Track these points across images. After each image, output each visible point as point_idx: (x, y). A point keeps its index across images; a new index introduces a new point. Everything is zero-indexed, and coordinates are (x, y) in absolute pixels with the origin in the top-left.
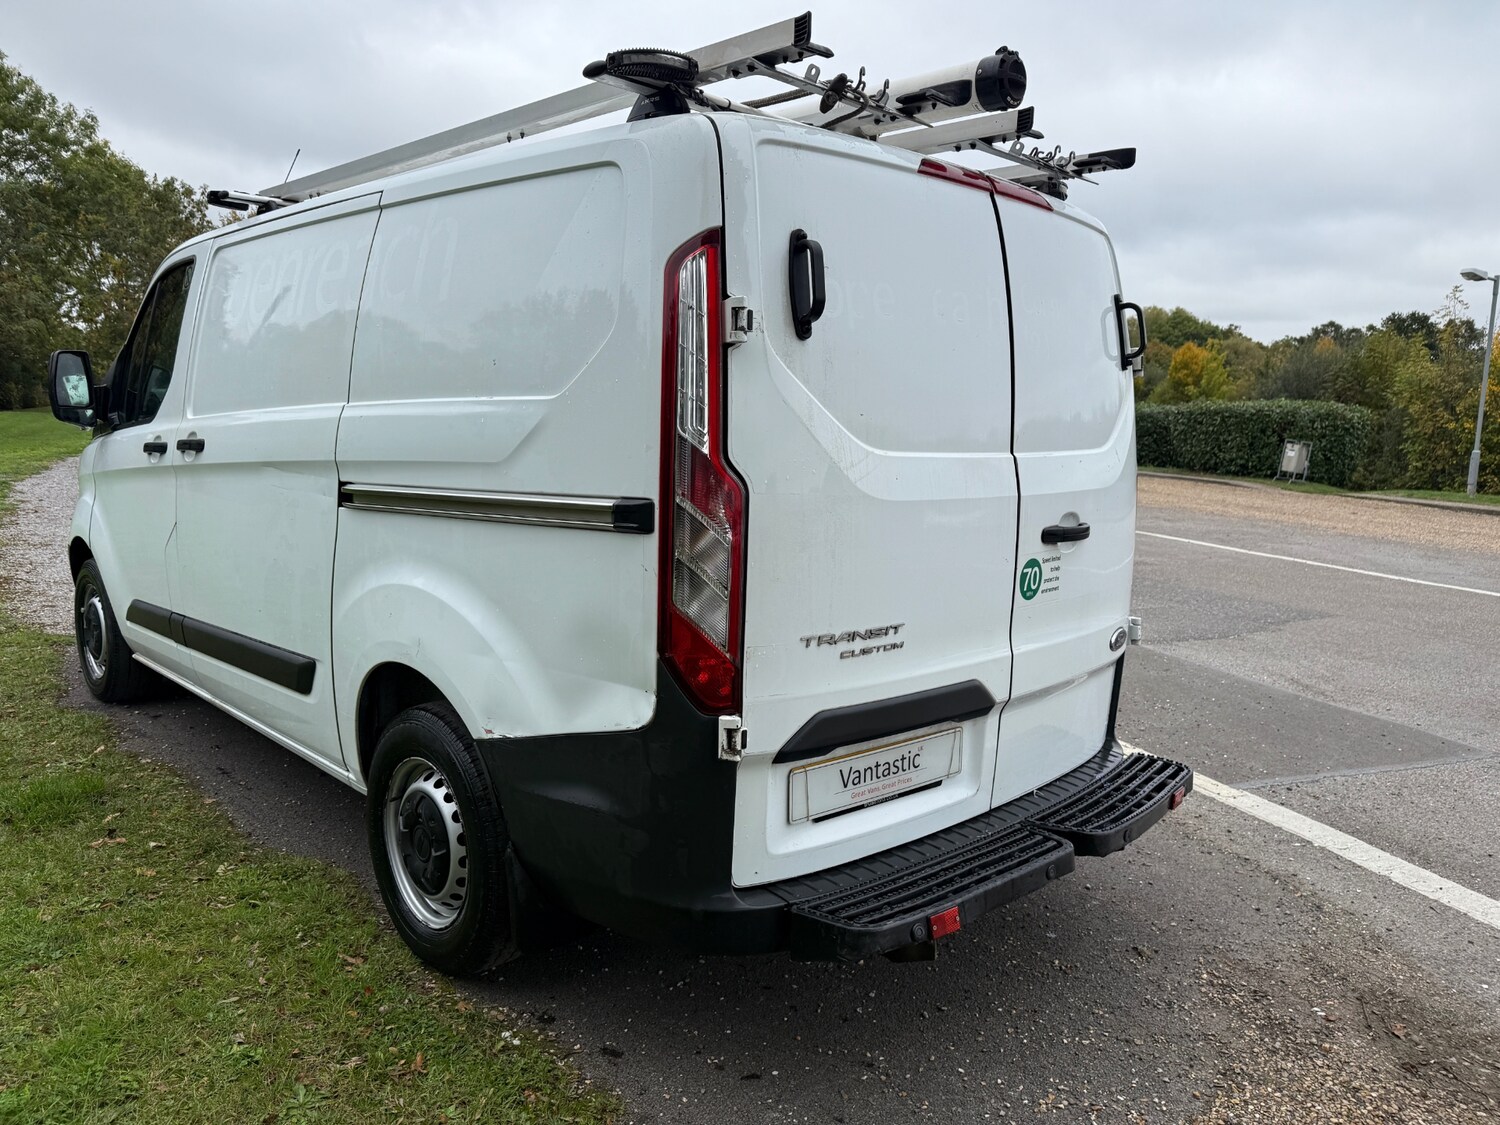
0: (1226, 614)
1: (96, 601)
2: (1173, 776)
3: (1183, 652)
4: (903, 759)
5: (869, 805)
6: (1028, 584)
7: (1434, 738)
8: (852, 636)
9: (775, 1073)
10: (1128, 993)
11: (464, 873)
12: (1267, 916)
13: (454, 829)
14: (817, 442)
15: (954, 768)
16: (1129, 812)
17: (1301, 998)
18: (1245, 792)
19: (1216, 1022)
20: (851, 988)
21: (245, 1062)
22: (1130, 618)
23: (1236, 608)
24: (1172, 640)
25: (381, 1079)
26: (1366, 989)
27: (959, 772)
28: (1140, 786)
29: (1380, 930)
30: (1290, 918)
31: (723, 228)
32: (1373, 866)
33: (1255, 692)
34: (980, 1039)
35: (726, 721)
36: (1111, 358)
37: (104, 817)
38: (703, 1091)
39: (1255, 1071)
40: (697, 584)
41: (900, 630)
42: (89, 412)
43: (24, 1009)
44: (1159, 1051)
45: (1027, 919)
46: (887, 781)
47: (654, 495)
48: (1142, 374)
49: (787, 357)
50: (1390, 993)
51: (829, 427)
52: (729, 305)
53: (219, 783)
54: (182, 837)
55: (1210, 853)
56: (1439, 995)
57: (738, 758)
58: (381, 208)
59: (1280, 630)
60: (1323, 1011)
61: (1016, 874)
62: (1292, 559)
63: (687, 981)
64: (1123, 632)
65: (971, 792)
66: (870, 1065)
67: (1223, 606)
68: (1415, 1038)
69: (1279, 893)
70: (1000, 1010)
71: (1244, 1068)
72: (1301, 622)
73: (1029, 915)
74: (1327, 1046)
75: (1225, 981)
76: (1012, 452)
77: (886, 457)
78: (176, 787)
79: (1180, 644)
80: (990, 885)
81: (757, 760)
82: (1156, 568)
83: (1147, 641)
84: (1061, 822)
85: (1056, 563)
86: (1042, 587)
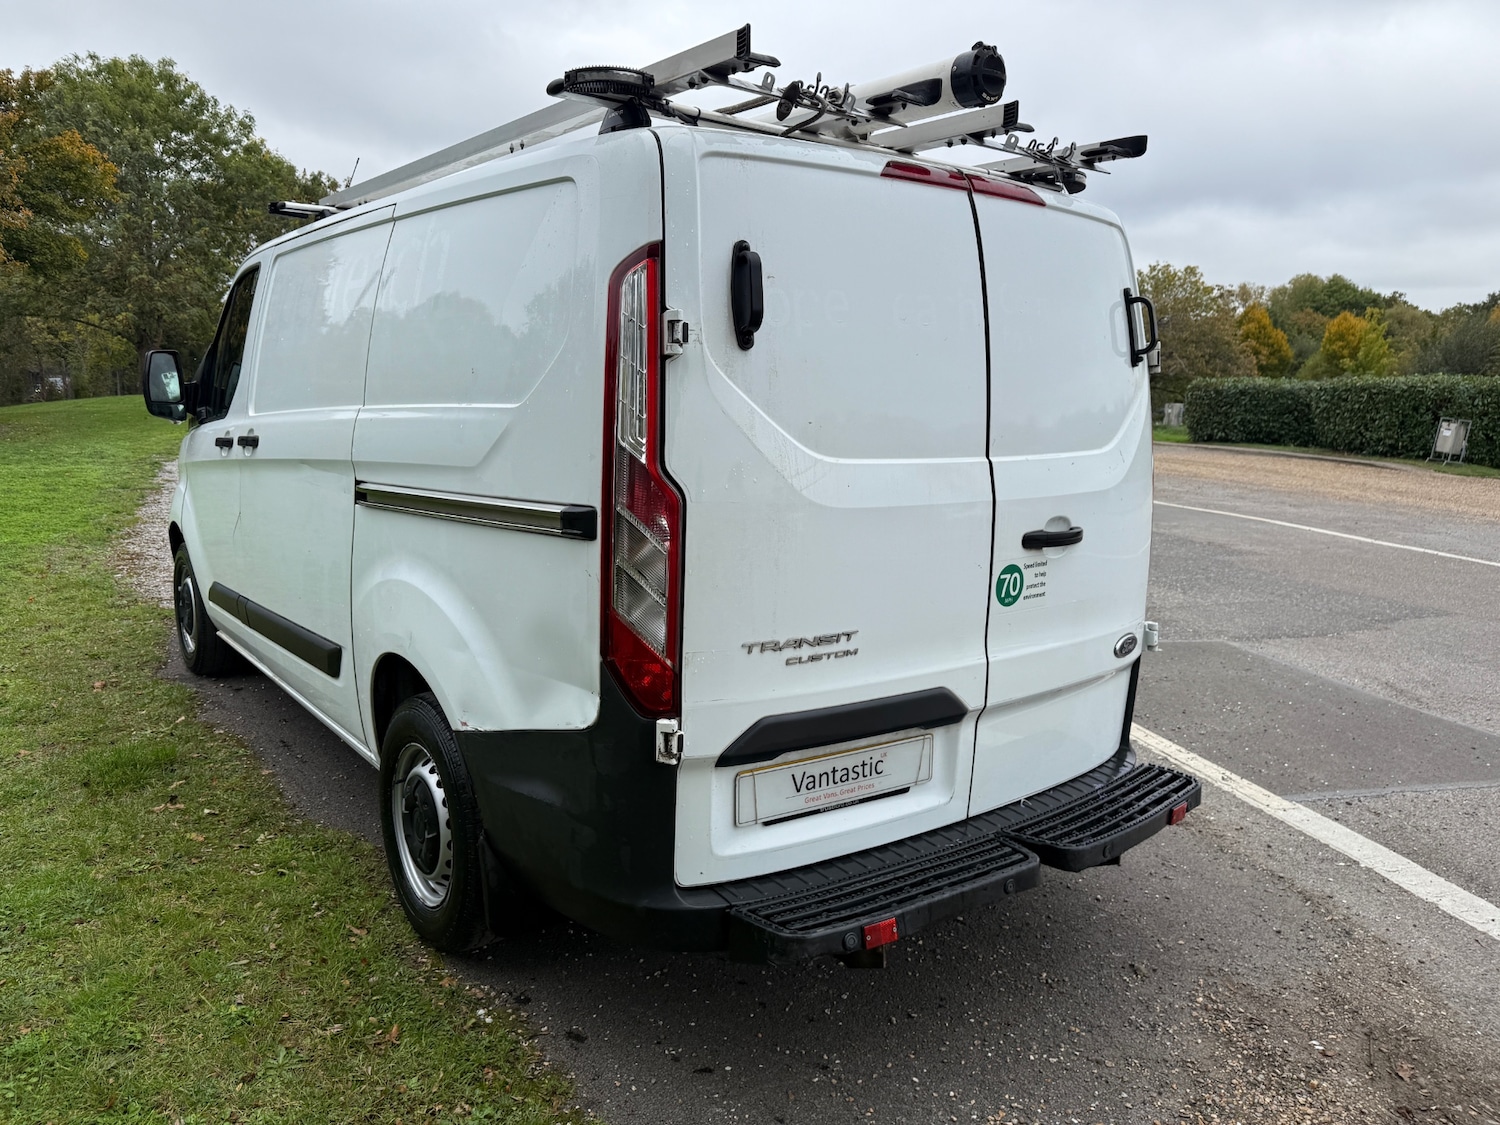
0: (1330, 610)
1: (189, 581)
2: (1176, 790)
3: (1271, 650)
4: (864, 765)
5: (826, 810)
6: (1006, 589)
8: (799, 643)
9: (728, 1068)
10: (1113, 1012)
11: (452, 855)
12: (1287, 939)
13: (443, 813)
14: (759, 450)
15: (923, 774)
16: (1118, 825)
17: (1301, 1030)
18: (1298, 805)
19: (1200, 1047)
20: (825, 989)
21: (239, 1022)
22: (1147, 623)
23: (1343, 604)
24: (1263, 637)
25: (356, 1046)
26: (1378, 1025)
27: (929, 778)
28: (1139, 799)
29: (1412, 961)
30: (1313, 943)
31: (663, 242)
32: (1421, 892)
33: (1342, 697)
34: (943, 1049)
35: (664, 724)
36: (1121, 355)
37: (170, 784)
38: (653, 1081)
39: (1228, 1103)
40: (636, 591)
41: (853, 636)
42: (181, 407)
43: (61, 959)
44: (1130, 1075)
45: (1026, 928)
46: (846, 786)
47: (596, 502)
50: (1405, 1030)
51: (773, 436)
52: (667, 316)
53: (279, 755)
54: (233, 806)
55: (1241, 869)
56: (1460, 1036)
57: (676, 762)
58: (394, 220)
59: (1386, 628)
60: (1321, 1045)
63: (665, 971)
64: (1134, 640)
65: (943, 800)
66: (825, 1068)
67: (1328, 601)
68: (1422, 1081)
69: (1307, 915)
70: (972, 1020)
71: (1217, 1099)
72: (1412, 621)
73: (1028, 924)
74: (1315, 1082)
75: (1221, 1006)
76: (988, 456)
77: (836, 464)
78: (239, 758)
79: (1271, 642)
81: (698, 764)
82: (1264, 558)
83: (1234, 638)
84: (1036, 835)
85: (1041, 569)
86: (1025, 593)
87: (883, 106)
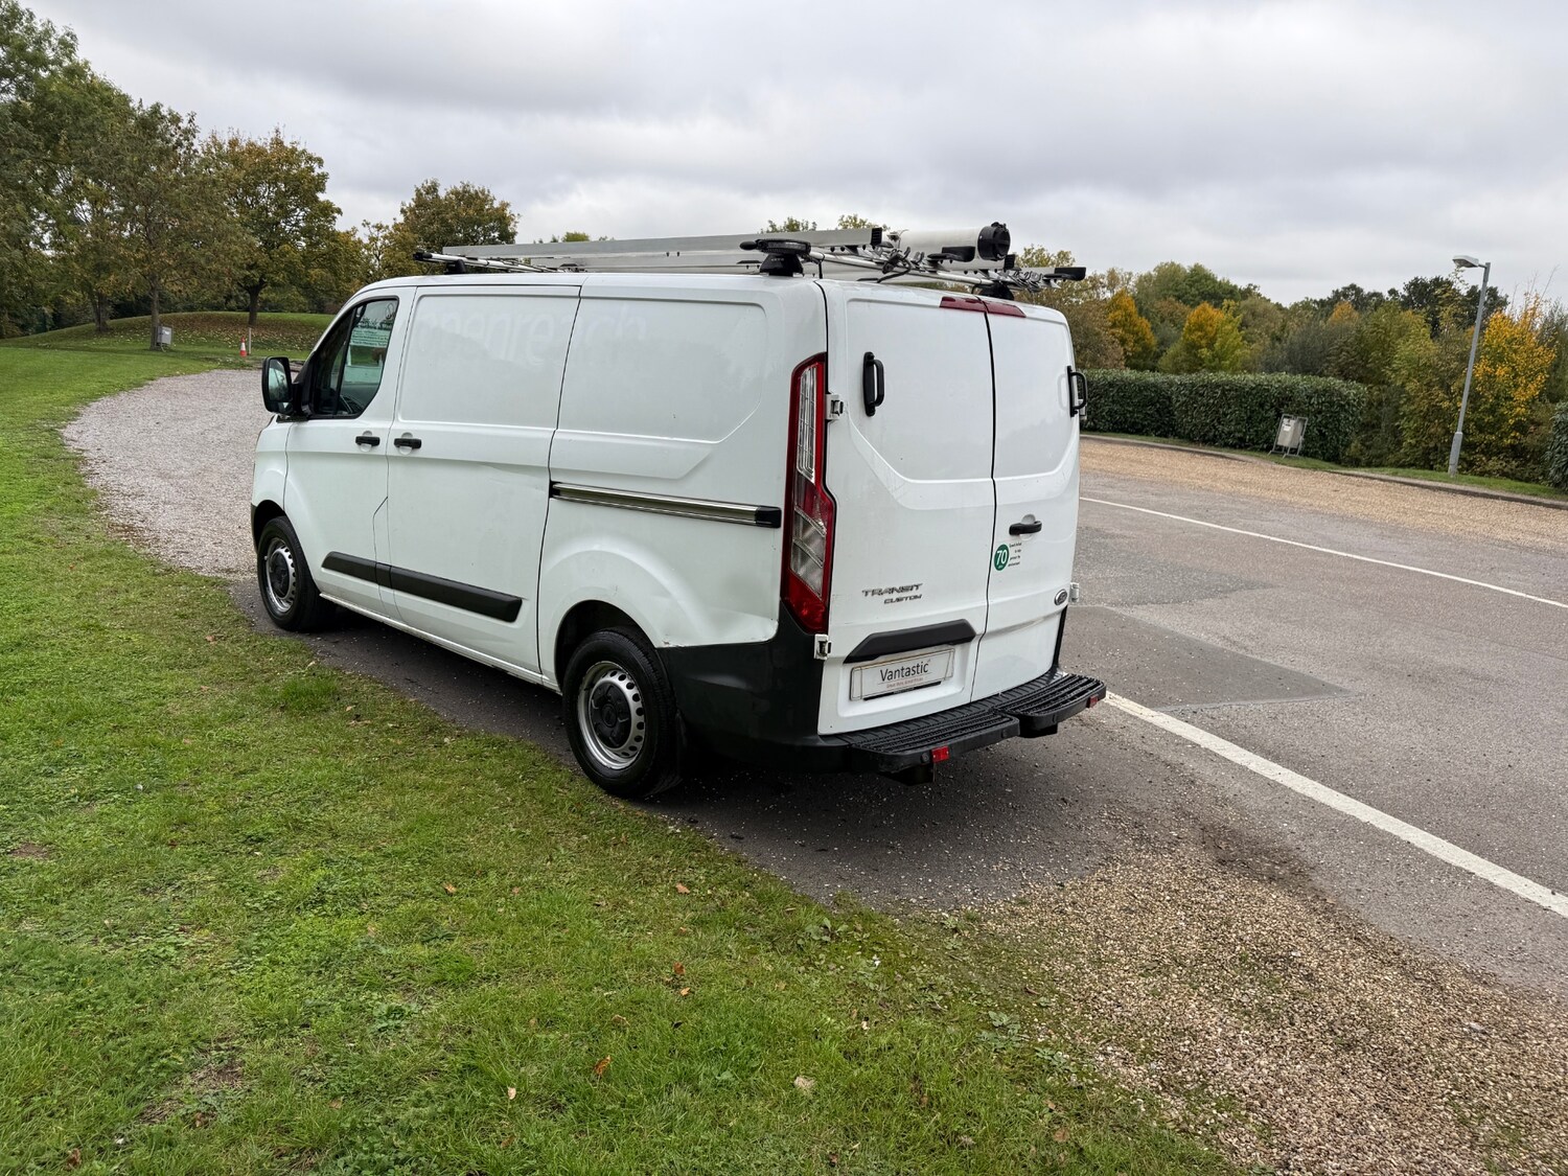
0: (1185, 583)
1: (284, 550)
2: (1091, 688)
3: (1141, 614)
4: (918, 666)
5: (897, 692)
6: (999, 560)
7: (1318, 682)
8: (892, 590)
9: (836, 849)
10: (1054, 820)
11: (642, 733)
12: (1156, 785)
13: (634, 706)
14: (877, 476)
15: (949, 674)
16: (1058, 705)
17: (1165, 827)
18: (1161, 713)
19: (1107, 836)
22: (1072, 584)
23: (1194, 578)
24: (1133, 604)
26: (1209, 824)
27: (952, 676)
28: (1068, 693)
29: (1230, 795)
30: (1171, 787)
31: (827, 353)
32: (1238, 760)
33: (1189, 645)
34: (959, 838)
35: (819, 637)
36: (1064, 408)
37: (346, 707)
38: (795, 855)
39: (1125, 858)
40: (805, 557)
41: (920, 587)
44: (1069, 848)
45: (994, 781)
46: (908, 679)
47: (781, 506)
48: (1086, 418)
49: (860, 426)
50: (1224, 827)
51: (884, 468)
52: (829, 399)
54: (407, 721)
55: (1126, 749)
56: (1254, 829)
57: (826, 658)
58: (580, 298)
59: (1226, 597)
60: (1176, 833)
61: (983, 732)
62: (1258, 535)
63: (775, 805)
64: (1065, 593)
65: (959, 690)
66: (893, 847)
67: (1183, 576)
68: (1231, 849)
69: (1168, 774)
70: (972, 825)
71: (1119, 857)
72: (1246, 591)
74: (1174, 849)
75: (1118, 817)
76: (992, 477)
77: (917, 484)
78: (383, 690)
79: (1140, 607)
80: (968, 737)
81: (835, 660)
82: (1133, 541)
83: (1111, 604)
84: (1015, 709)
85: (1018, 548)
86: (1009, 562)
87: (935, 261)
